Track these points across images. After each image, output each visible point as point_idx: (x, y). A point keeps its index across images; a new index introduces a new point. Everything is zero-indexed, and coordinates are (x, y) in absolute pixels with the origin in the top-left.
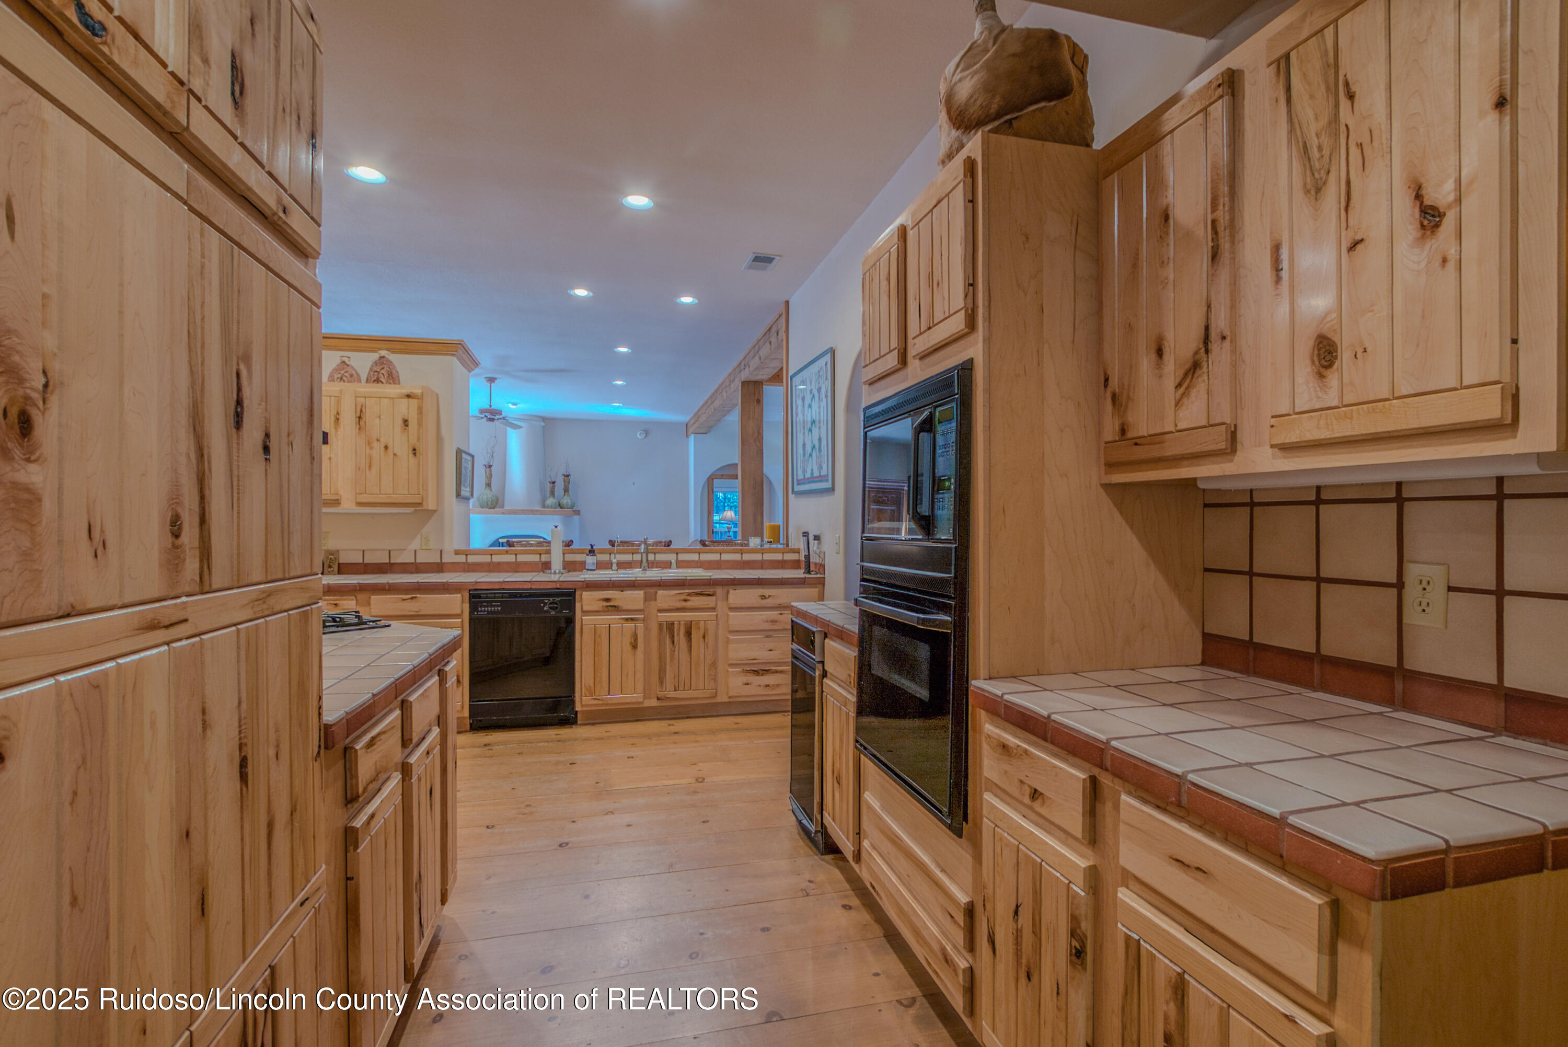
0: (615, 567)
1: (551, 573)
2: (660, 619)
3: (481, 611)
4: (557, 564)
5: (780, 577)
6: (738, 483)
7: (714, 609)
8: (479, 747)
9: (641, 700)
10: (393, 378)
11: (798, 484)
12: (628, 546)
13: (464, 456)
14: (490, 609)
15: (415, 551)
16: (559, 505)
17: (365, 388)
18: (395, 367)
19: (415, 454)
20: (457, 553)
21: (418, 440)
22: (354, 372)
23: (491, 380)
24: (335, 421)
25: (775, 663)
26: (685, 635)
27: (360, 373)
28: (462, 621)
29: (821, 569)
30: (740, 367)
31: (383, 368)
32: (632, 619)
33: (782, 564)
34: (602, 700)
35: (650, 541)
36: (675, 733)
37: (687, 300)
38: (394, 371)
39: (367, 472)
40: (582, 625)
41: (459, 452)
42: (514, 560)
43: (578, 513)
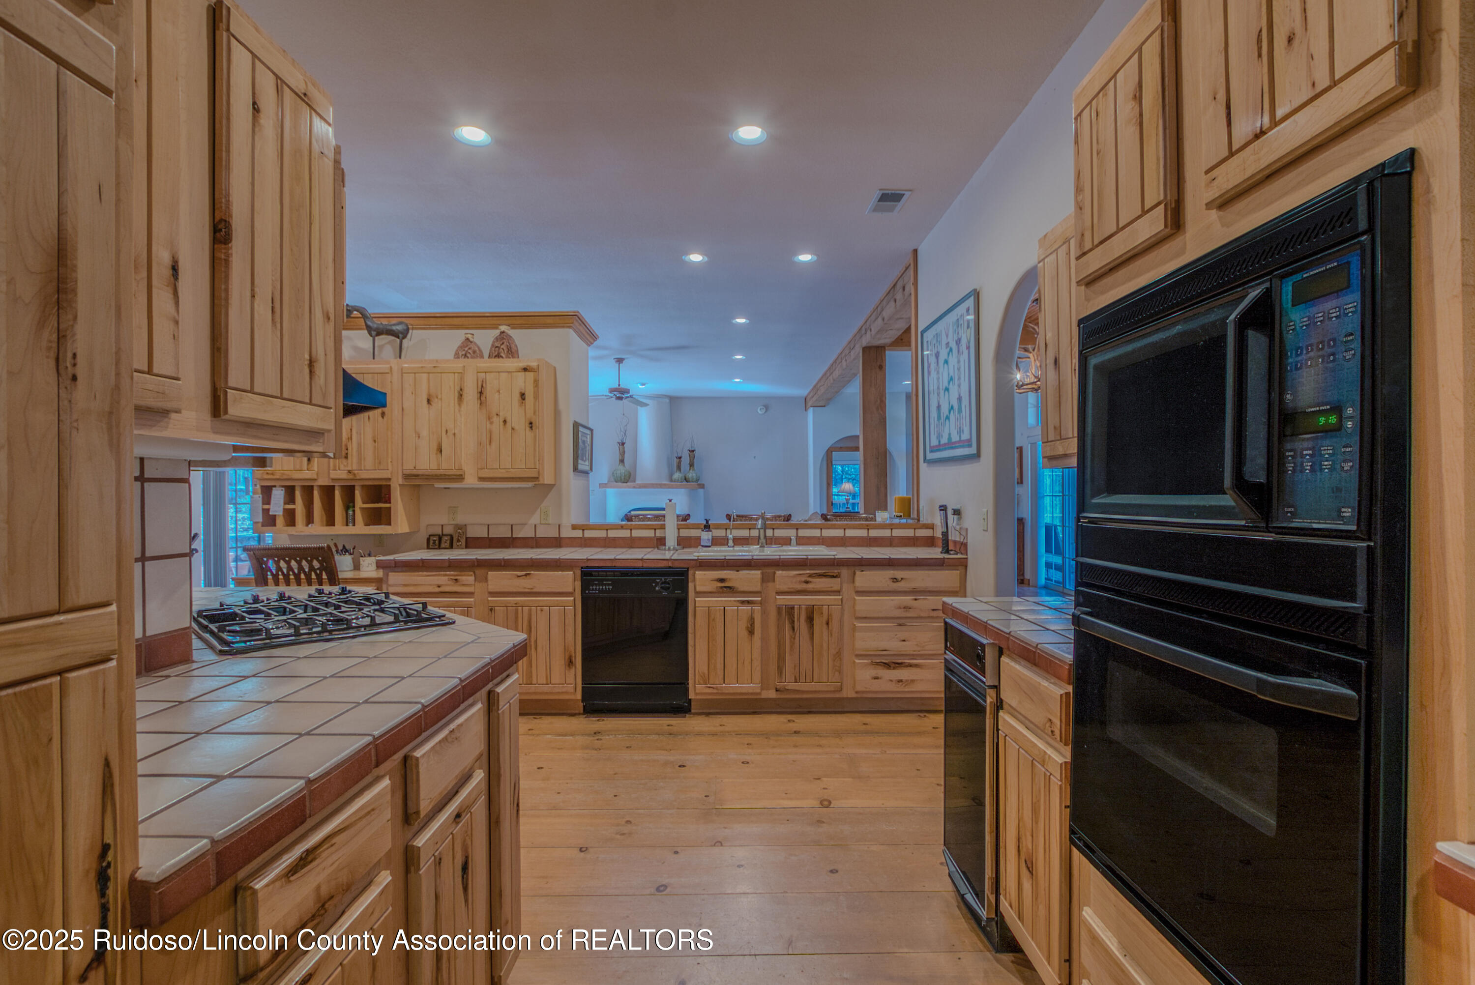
0: (731, 543)
1: (665, 550)
2: (779, 603)
3: (593, 590)
4: (671, 541)
5: (915, 557)
6: (860, 455)
7: (838, 592)
8: (589, 735)
9: (759, 691)
10: (512, 352)
11: (931, 451)
12: (746, 520)
13: (581, 429)
14: (601, 587)
15: (535, 526)
16: (685, 479)
17: (486, 363)
18: (514, 342)
19: (531, 427)
20: (574, 527)
21: (535, 413)
22: (477, 349)
23: (620, 361)
24: (458, 398)
25: (909, 655)
26: (806, 621)
27: (483, 351)
28: (574, 599)
29: (962, 548)
30: (860, 333)
31: (503, 343)
32: (748, 602)
33: (913, 542)
34: (717, 688)
35: (768, 515)
36: (795, 732)
37: (805, 258)
38: (513, 346)
39: (488, 447)
40: (695, 607)
41: (576, 426)
42: (629, 535)
43: (702, 486)
